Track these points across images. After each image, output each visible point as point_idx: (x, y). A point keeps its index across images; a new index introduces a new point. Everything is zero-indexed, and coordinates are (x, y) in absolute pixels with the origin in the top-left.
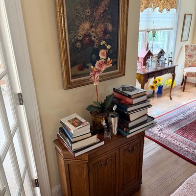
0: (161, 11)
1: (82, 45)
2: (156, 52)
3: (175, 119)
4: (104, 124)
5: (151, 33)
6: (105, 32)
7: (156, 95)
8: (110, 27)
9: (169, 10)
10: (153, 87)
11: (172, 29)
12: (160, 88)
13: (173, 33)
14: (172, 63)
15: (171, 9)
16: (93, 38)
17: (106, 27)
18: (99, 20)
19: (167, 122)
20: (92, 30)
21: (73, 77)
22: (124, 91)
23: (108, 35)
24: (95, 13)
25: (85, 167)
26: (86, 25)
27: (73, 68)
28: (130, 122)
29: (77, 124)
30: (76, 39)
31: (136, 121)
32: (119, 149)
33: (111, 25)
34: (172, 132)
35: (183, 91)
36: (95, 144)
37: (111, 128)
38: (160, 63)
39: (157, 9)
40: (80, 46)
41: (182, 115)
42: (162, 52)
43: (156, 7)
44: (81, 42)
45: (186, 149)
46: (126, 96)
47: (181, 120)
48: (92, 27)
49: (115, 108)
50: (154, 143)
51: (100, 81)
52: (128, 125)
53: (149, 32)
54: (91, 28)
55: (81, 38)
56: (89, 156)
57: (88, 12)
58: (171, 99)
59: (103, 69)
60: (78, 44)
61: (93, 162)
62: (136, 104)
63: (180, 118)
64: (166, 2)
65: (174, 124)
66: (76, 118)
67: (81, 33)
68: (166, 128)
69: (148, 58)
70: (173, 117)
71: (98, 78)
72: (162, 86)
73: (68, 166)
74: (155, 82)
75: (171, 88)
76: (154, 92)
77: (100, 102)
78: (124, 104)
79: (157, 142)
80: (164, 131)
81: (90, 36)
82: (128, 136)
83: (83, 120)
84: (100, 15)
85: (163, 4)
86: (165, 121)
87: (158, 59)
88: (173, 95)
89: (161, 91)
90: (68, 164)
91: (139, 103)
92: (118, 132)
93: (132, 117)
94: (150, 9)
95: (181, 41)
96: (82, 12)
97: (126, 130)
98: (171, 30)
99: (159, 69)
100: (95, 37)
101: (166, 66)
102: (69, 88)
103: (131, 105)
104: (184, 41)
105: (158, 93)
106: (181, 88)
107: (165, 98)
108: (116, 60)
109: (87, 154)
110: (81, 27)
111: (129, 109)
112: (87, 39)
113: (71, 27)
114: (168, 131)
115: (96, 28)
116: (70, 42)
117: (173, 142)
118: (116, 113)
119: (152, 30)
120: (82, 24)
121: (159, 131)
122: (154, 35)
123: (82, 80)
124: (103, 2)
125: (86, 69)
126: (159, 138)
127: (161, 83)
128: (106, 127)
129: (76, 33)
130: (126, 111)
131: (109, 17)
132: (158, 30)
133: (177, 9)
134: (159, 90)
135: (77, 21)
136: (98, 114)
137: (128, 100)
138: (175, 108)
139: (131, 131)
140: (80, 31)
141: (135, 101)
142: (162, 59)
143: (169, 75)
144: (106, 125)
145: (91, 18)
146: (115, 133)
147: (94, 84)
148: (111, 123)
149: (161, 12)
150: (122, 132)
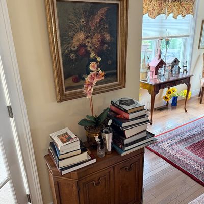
0: (175, 17)
1: (77, 55)
2: (169, 61)
3: (188, 133)
4: (98, 140)
5: (164, 41)
6: (103, 42)
7: (170, 107)
8: (108, 37)
9: (184, 16)
10: (166, 98)
11: (188, 36)
12: (175, 99)
13: (189, 40)
14: (186, 73)
15: (187, 16)
16: (89, 49)
17: (103, 37)
18: (95, 30)
19: (179, 137)
20: (88, 40)
21: (67, 89)
22: (121, 105)
23: (106, 46)
24: (90, 23)
25: (75, 185)
26: (81, 36)
27: (67, 79)
28: (126, 138)
29: (65, 140)
30: (69, 50)
31: (132, 137)
32: (114, 167)
33: (109, 35)
34: (183, 148)
35: (201, 103)
36: (85, 161)
37: (105, 144)
38: (174, 72)
39: (171, 15)
40: (74, 57)
41: (196, 130)
42: (176, 61)
43: (169, 14)
44: (75, 53)
45: (197, 168)
46: (122, 110)
47: (194, 135)
48: (87, 37)
49: (110, 122)
50: (162, 159)
51: (93, 94)
52: (123, 142)
53: (162, 39)
54: (86, 39)
55: (76, 49)
56: (78, 174)
57: (83, 22)
58: (186, 112)
59: (95, 82)
60: (73, 55)
61: (83, 181)
62: (132, 120)
63: (194, 133)
64: (181, 7)
65: (186, 139)
66: (67, 133)
67: (75, 43)
68: (176, 143)
69: (160, 67)
70: (186, 132)
71: (92, 91)
72: (177, 97)
73: (58, 184)
74: (169, 93)
75: (186, 100)
76: (168, 103)
77: (94, 116)
78: (120, 118)
79: (165, 159)
80: (174, 147)
81: (85, 46)
82: (123, 154)
83: (73, 136)
84: (97, 24)
85: (178, 10)
86: (177, 135)
87: (172, 68)
88: (188, 107)
89: (175, 103)
90: (58, 182)
91: (136, 118)
92: (113, 149)
93: (128, 133)
94: (163, 16)
95: (199, 49)
96: (76, 22)
97: (122, 147)
98: (187, 38)
99: (172, 79)
100: (91, 48)
101: (180, 76)
102: (61, 101)
103: (127, 120)
104: (202, 49)
105: (172, 105)
106: (199, 99)
107: (180, 110)
108: (115, 71)
109: (76, 173)
110: (76, 38)
111: (124, 125)
112: (83, 50)
113: (64, 37)
114: (178, 147)
115: (92, 38)
116: (62, 54)
117: (183, 159)
118: (111, 129)
119: (165, 38)
120: (76, 34)
121: (169, 146)
122: (167, 43)
123: (77, 93)
124: (99, 11)
125: (82, 81)
126: (167, 155)
127: (176, 94)
128: (100, 143)
129: (70, 44)
130: (122, 127)
131: (107, 26)
132: (172, 37)
133: (193, 15)
134: (173, 101)
135: (70, 32)
136: (92, 128)
137: (125, 114)
138: (189, 121)
139: (126, 149)
140: (73, 41)
141: (131, 116)
142: (176, 68)
143: (184, 86)
144: (100, 141)
145: (86, 28)
146: (110, 149)
147: (87, 97)
148: (105, 139)
149: (176, 19)
150: (118, 149)
